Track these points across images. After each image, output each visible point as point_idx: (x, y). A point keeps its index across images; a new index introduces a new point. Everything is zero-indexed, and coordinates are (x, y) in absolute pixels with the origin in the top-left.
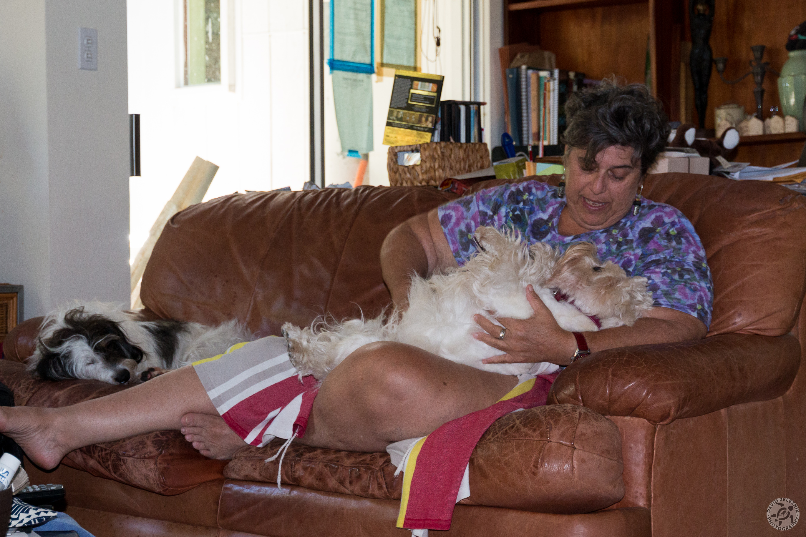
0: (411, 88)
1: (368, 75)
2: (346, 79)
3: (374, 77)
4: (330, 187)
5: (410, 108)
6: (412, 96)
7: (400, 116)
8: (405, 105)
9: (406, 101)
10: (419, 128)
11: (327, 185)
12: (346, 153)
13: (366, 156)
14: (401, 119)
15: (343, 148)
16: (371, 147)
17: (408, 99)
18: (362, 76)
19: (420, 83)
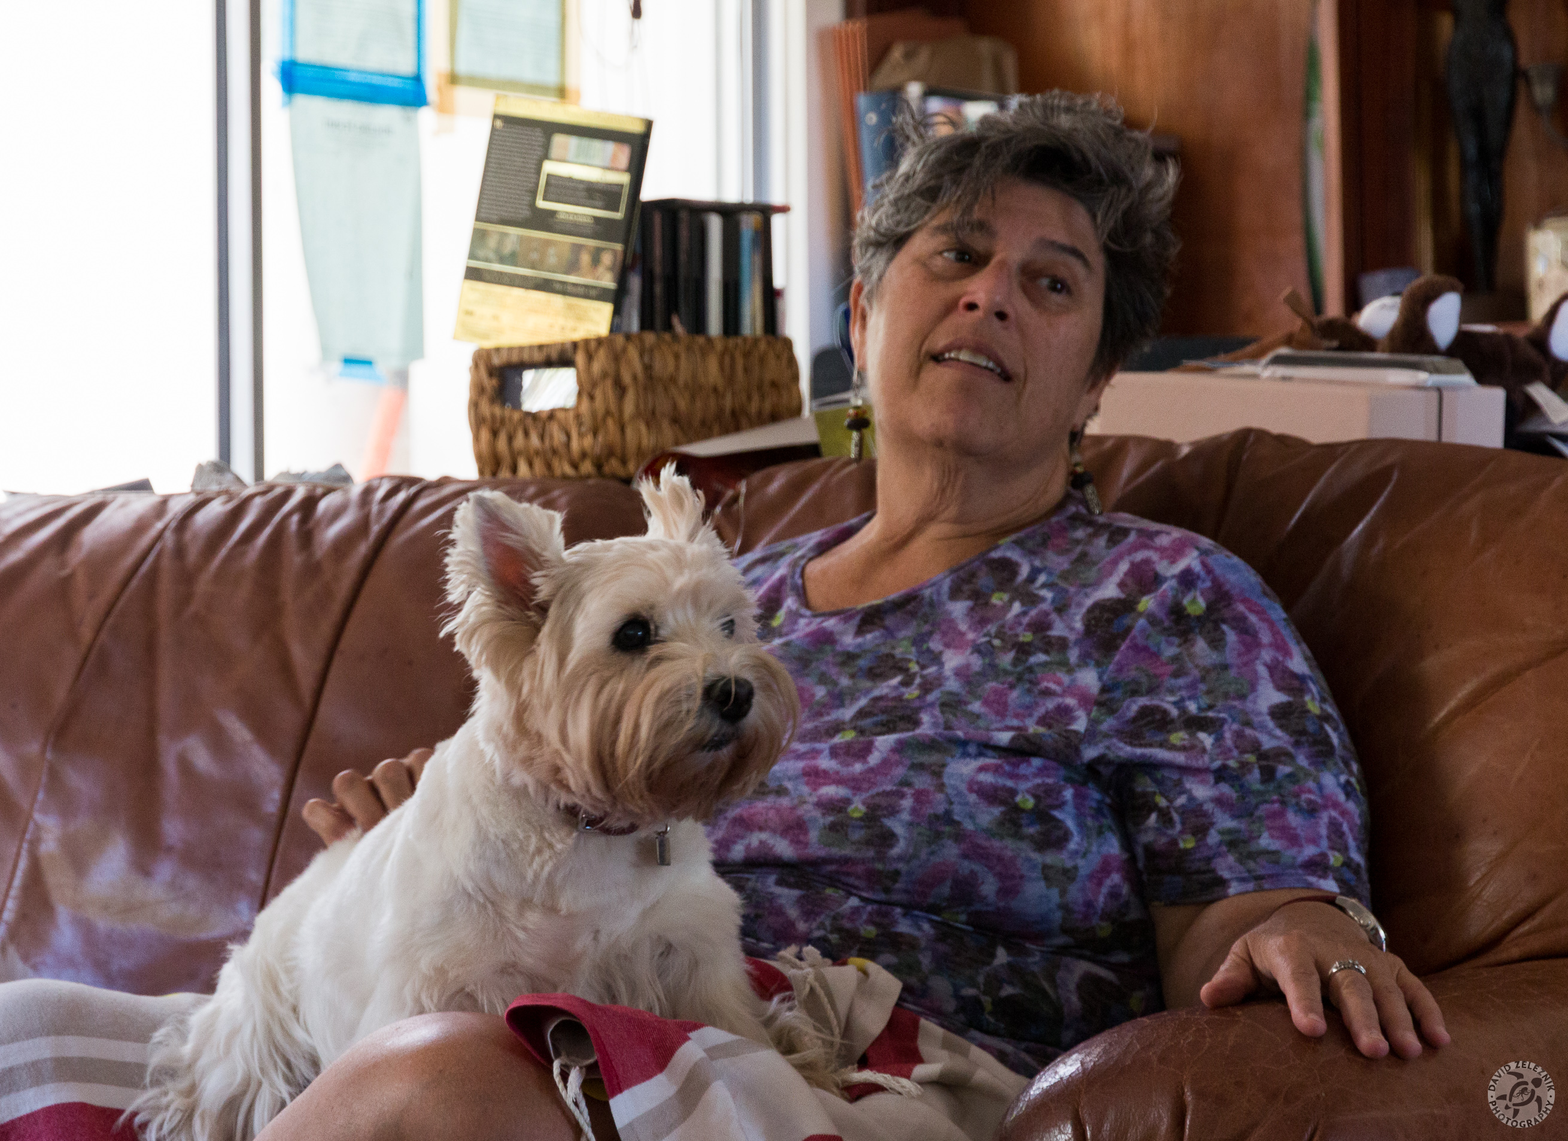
0: (546, 156)
1: (409, 111)
2: (333, 125)
3: (425, 116)
4: (280, 481)
5: (544, 221)
6: (548, 184)
7: (508, 247)
8: (526, 213)
9: (528, 198)
10: (570, 289)
11: (270, 473)
12: (337, 366)
13: (402, 378)
14: (512, 259)
15: (325, 351)
16: (414, 348)
17: (534, 193)
18: (387, 115)
19: (573, 142)
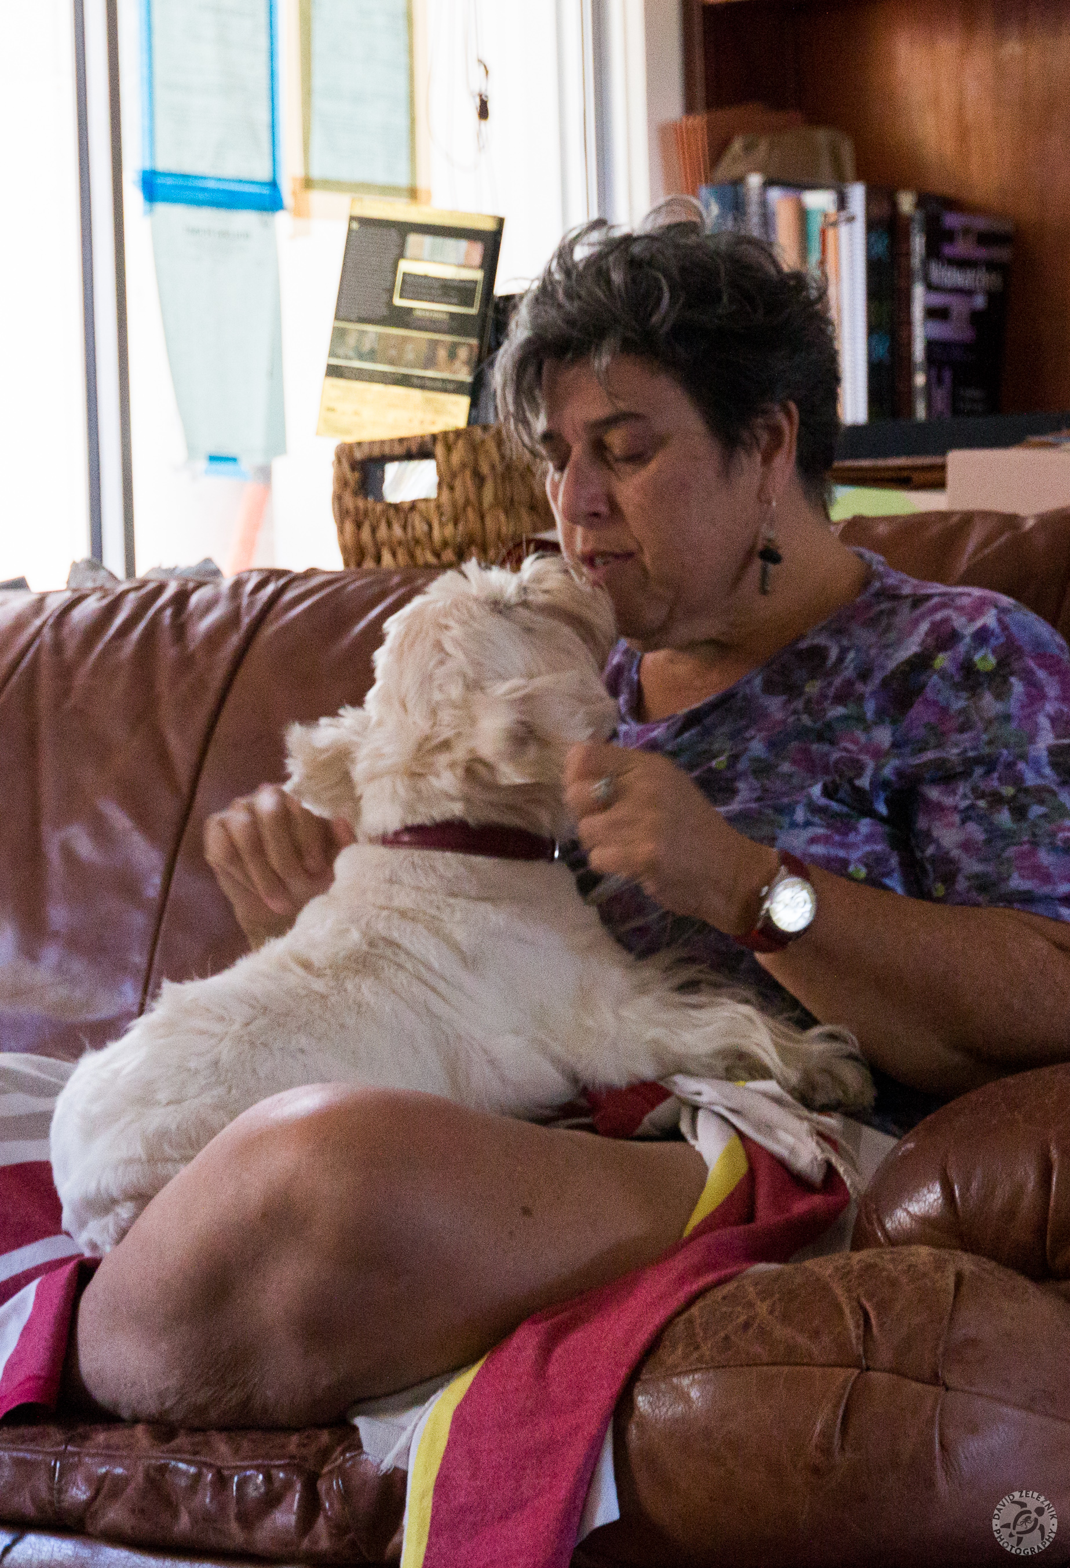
0: (401, 255)
1: (266, 216)
2: (194, 231)
3: (281, 219)
4: (153, 576)
5: (401, 318)
6: (404, 281)
7: (367, 346)
8: (384, 311)
9: (385, 297)
10: (428, 383)
12: (202, 464)
13: (265, 473)
14: (371, 355)
15: (191, 449)
16: (277, 444)
17: (391, 291)
18: (245, 220)
19: (427, 240)
